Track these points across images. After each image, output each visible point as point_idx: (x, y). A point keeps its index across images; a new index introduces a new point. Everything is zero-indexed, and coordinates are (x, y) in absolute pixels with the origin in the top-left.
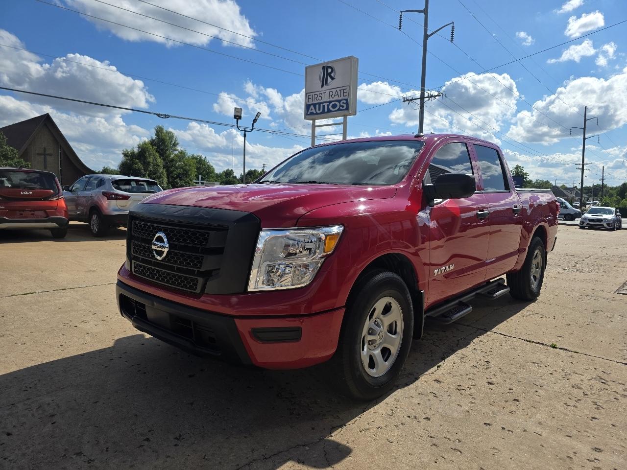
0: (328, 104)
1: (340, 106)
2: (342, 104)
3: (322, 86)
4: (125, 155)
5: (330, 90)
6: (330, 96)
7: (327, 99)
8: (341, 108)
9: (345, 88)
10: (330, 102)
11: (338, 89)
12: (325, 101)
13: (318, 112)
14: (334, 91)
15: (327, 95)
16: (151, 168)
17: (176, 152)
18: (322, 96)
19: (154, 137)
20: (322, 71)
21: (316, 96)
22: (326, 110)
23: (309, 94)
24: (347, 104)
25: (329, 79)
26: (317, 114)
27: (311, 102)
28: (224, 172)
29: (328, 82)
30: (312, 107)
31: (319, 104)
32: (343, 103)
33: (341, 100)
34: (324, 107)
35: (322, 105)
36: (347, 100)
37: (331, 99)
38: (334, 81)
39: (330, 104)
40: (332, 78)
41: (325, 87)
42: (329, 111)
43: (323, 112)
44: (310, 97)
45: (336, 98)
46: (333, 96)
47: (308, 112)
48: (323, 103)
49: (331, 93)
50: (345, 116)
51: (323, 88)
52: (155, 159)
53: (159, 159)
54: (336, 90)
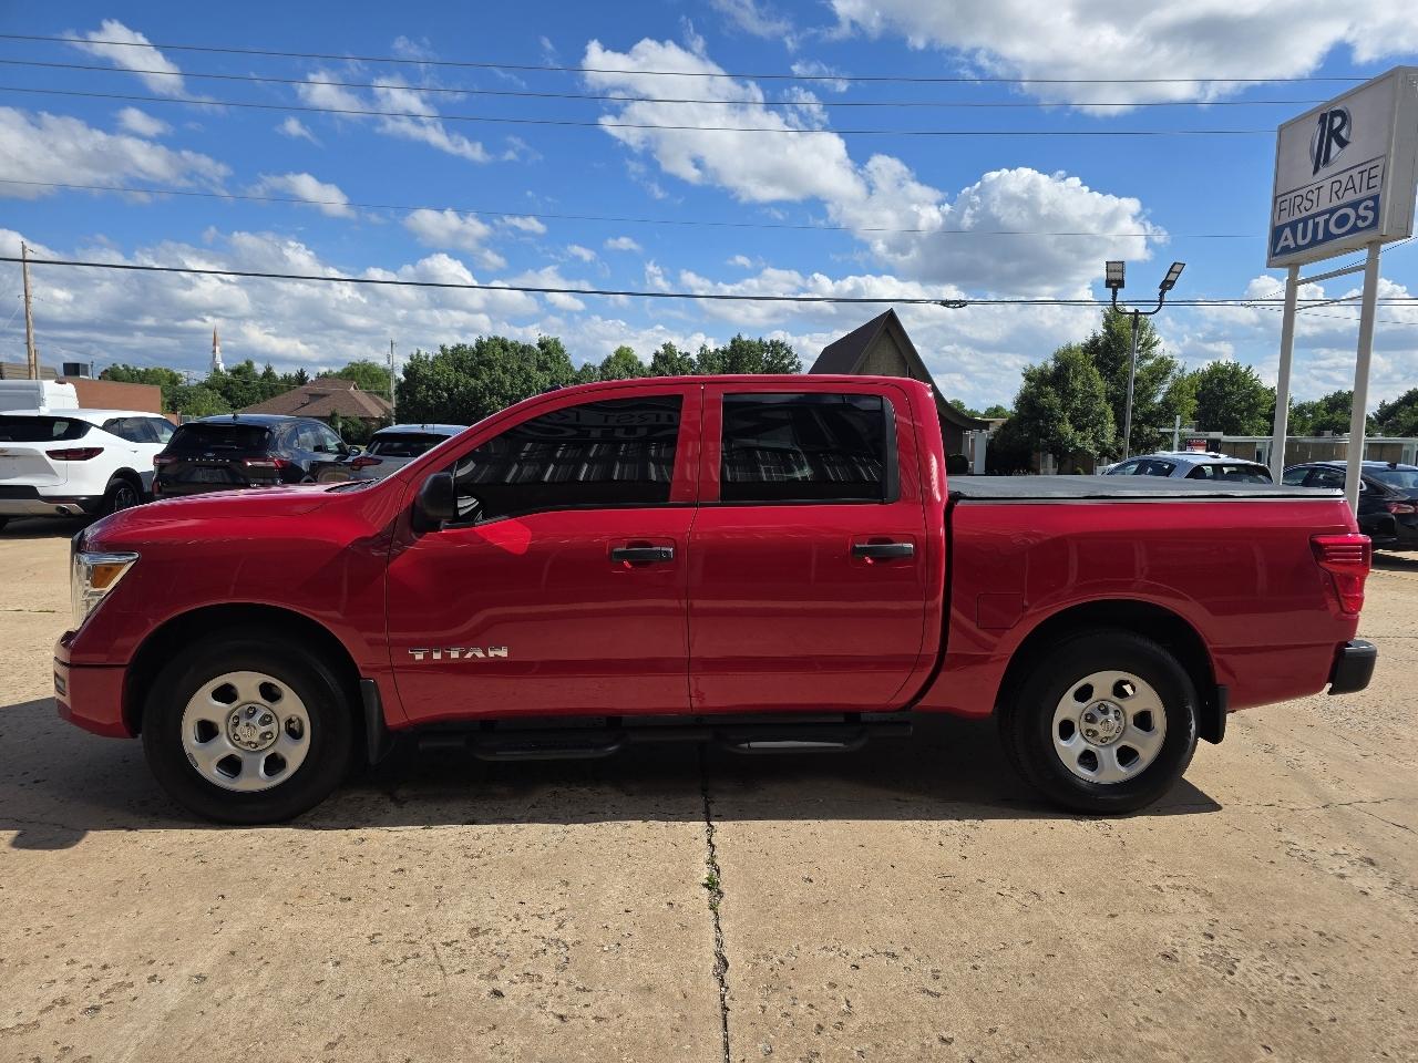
0: (1327, 216)
1: (1358, 217)
2: (1362, 212)
3: (1316, 170)
4: (1029, 378)
5: (1333, 179)
6: (1334, 194)
7: (1325, 205)
8: (1360, 224)
9: (1372, 164)
10: (1332, 211)
11: (1354, 172)
12: (1319, 210)
13: (1301, 242)
14: (1344, 178)
15: (1325, 192)
16: (1077, 403)
17: (1149, 362)
18: (1314, 197)
19: (1101, 331)
20: (1317, 129)
21: (1299, 200)
22: (1320, 236)
23: (1283, 198)
24: (1376, 209)
25: (1335, 147)
26: (1298, 248)
27: (1285, 219)
28: (1327, 399)
29: (1332, 156)
30: (1287, 231)
31: (1305, 221)
32: (1366, 208)
33: (1361, 202)
34: (1316, 226)
35: (1311, 223)
36: (1375, 198)
37: (1336, 202)
38: (1348, 148)
39: (1330, 217)
40: (1343, 143)
41: (1324, 172)
42: (1329, 236)
43: (1314, 242)
44: (1284, 206)
45: (1350, 196)
46: (1340, 194)
47: (1275, 249)
48: (1314, 216)
49: (1336, 186)
50: (1374, 246)
51: (1318, 174)
52: (1088, 382)
53: (1100, 383)
54: (1349, 173)
